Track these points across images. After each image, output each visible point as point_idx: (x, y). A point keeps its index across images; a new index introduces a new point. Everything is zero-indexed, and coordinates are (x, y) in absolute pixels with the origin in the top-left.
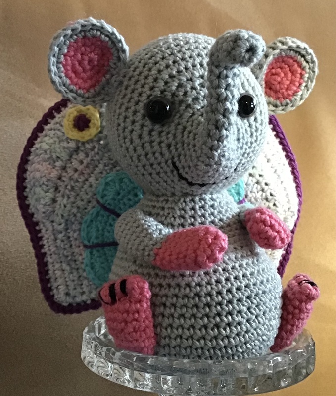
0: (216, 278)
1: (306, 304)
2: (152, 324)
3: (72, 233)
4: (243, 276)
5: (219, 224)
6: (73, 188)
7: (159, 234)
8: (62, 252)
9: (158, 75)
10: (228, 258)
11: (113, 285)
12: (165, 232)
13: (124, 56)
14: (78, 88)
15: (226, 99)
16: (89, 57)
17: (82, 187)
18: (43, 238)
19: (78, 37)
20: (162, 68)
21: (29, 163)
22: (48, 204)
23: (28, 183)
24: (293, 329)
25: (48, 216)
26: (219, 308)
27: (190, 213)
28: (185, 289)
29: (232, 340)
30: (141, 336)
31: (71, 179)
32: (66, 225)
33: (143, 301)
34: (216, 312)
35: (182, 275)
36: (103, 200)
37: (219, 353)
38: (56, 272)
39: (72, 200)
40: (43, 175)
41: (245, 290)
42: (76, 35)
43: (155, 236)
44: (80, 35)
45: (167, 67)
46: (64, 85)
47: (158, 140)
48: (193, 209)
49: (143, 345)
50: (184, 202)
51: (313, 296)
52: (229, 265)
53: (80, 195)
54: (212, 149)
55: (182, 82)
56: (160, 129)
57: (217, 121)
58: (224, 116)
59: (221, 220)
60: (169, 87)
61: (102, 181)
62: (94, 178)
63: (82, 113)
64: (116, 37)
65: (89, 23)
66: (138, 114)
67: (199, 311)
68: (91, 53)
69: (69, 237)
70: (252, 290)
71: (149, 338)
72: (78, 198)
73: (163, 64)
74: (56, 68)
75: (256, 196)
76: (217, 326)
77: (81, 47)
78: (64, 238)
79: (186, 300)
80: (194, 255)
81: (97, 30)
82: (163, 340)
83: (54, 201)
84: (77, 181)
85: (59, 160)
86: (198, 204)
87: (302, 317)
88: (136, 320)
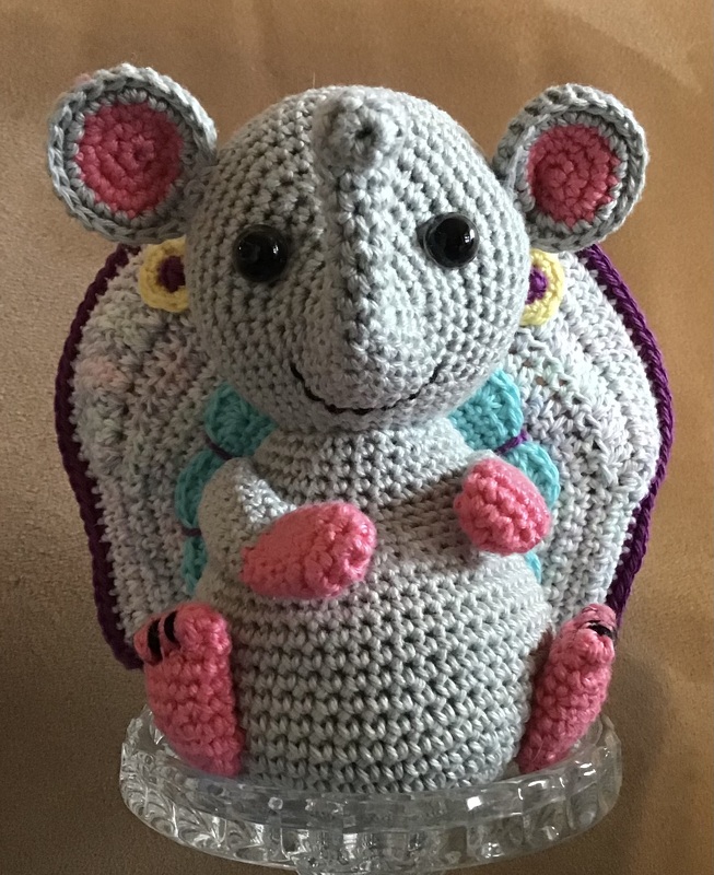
0: (361, 616)
1: (583, 676)
2: (230, 708)
3: (157, 502)
4: (427, 611)
5: (403, 495)
6: (155, 410)
7: (265, 516)
8: (137, 543)
9: (261, 181)
10: (398, 571)
11: (158, 621)
12: (278, 512)
13: (202, 139)
14: (116, 209)
15: (357, 233)
16: (135, 145)
17: (176, 408)
18: (105, 513)
19: (103, 104)
20: (269, 164)
21: (78, 356)
22: (108, 442)
23: (76, 399)
24: (557, 728)
25: (111, 468)
26: (362, 680)
27: (341, 471)
28: (296, 636)
29: (393, 751)
30: (203, 733)
31: (152, 389)
32: (146, 485)
33: (208, 660)
34: (356, 690)
35: (297, 607)
36: (216, 435)
37: (365, 776)
38: (129, 583)
39: (154, 434)
40: (98, 383)
41: (425, 643)
42: (98, 100)
43: (252, 519)
44: (105, 101)
45: (280, 161)
46: (85, 203)
47: (261, 317)
48: (350, 462)
49: (210, 752)
50: (334, 447)
51: (595, 656)
52: (395, 586)
53: (171, 425)
54: (350, 338)
55: (306, 194)
56: (264, 295)
57: (346, 280)
58: (360, 271)
59: (410, 486)
60: (280, 204)
61: (214, 395)
62: (198, 389)
63: (175, 254)
64: (180, 103)
65: (118, 76)
66: (222, 263)
67: (321, 686)
68: (137, 135)
69: (153, 512)
70: (442, 643)
71: (223, 737)
72: (167, 430)
73: (272, 155)
74: (62, 170)
75: (551, 429)
76: (359, 718)
77: (114, 125)
78: (142, 512)
79: (297, 660)
80: (298, 567)
81: (138, 90)
82: (253, 743)
83: (120, 436)
84: (164, 395)
85: (128, 352)
86: (360, 452)
87: (574, 703)
88: (194, 699)
